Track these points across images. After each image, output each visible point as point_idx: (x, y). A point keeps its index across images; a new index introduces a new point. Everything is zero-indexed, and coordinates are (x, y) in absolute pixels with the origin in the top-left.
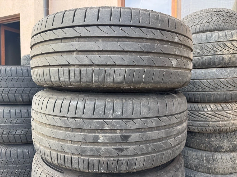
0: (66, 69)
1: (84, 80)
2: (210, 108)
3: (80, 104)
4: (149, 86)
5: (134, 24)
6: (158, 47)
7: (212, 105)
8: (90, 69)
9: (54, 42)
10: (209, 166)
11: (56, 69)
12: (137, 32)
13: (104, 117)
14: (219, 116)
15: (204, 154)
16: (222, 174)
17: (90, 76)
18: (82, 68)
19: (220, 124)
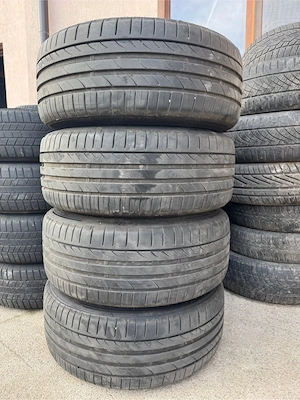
0: (81, 93)
1: (101, 105)
2: (279, 168)
3: (98, 137)
4: (177, 114)
5: (158, 38)
6: (187, 65)
7: (283, 165)
8: (107, 92)
9: (67, 62)
10: (277, 251)
11: (70, 95)
12: (161, 48)
13: (125, 150)
14: (292, 180)
15: (271, 235)
16: (295, 263)
17: (108, 100)
18: (99, 92)
19: (293, 191)
